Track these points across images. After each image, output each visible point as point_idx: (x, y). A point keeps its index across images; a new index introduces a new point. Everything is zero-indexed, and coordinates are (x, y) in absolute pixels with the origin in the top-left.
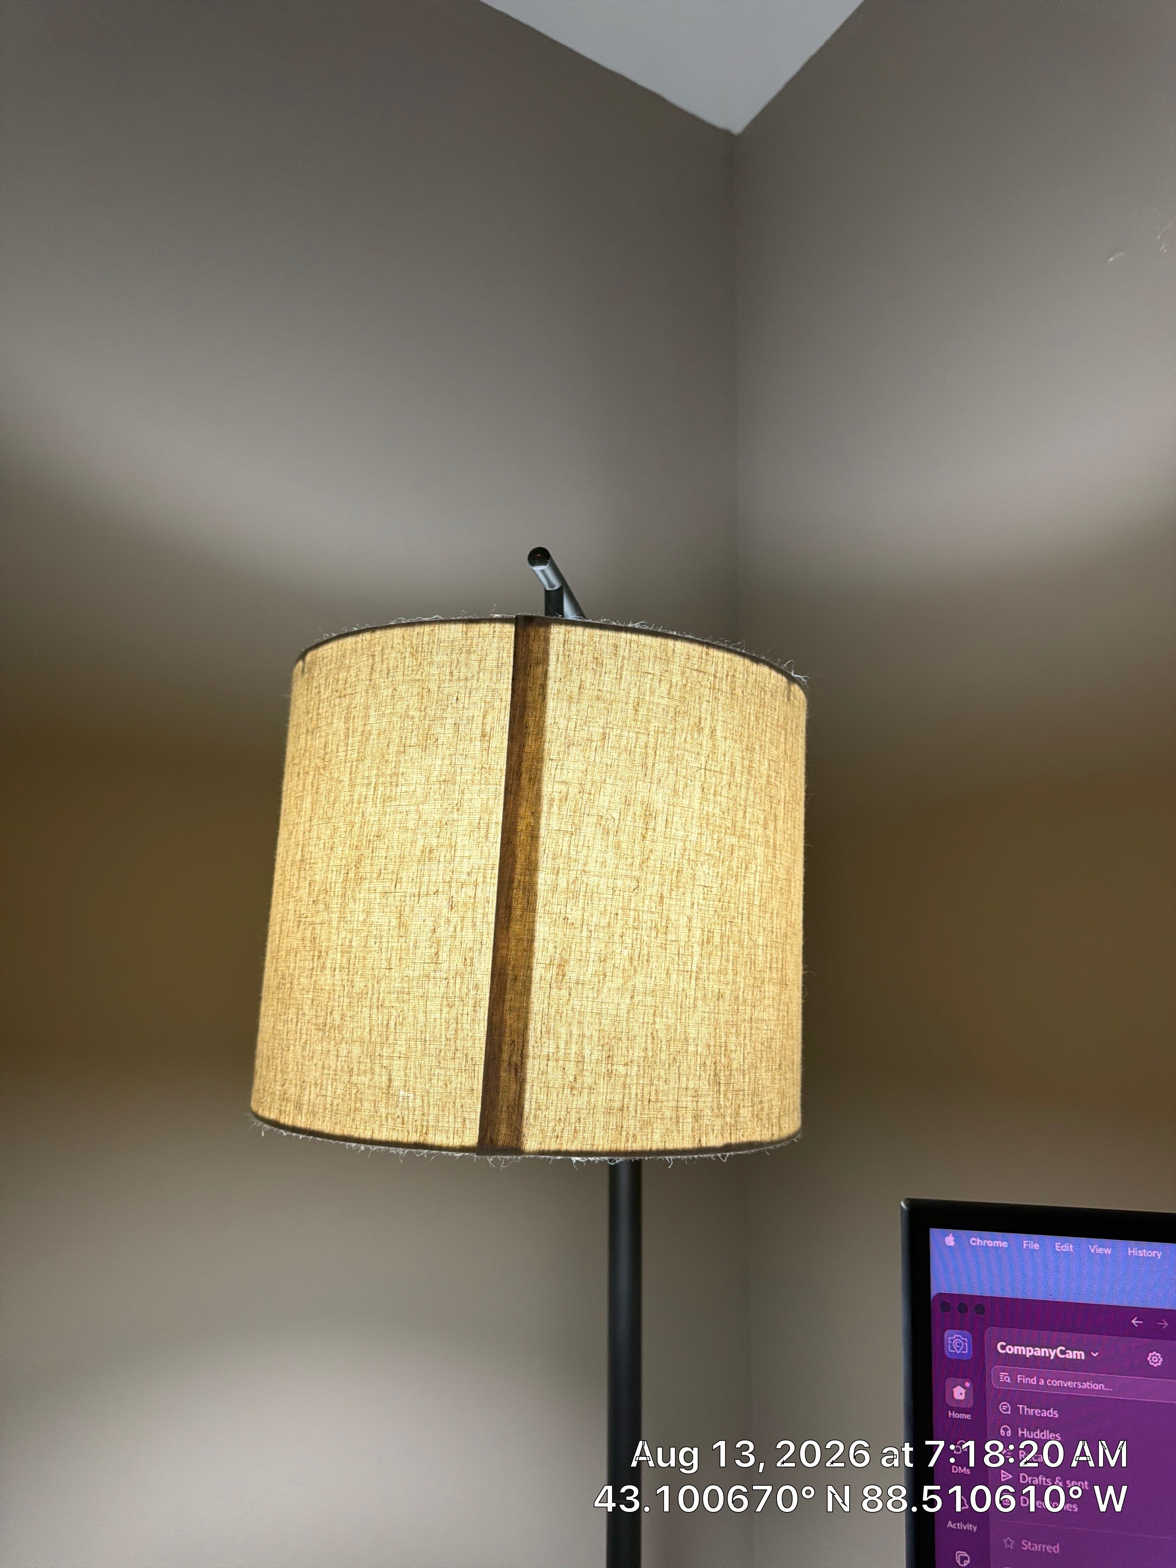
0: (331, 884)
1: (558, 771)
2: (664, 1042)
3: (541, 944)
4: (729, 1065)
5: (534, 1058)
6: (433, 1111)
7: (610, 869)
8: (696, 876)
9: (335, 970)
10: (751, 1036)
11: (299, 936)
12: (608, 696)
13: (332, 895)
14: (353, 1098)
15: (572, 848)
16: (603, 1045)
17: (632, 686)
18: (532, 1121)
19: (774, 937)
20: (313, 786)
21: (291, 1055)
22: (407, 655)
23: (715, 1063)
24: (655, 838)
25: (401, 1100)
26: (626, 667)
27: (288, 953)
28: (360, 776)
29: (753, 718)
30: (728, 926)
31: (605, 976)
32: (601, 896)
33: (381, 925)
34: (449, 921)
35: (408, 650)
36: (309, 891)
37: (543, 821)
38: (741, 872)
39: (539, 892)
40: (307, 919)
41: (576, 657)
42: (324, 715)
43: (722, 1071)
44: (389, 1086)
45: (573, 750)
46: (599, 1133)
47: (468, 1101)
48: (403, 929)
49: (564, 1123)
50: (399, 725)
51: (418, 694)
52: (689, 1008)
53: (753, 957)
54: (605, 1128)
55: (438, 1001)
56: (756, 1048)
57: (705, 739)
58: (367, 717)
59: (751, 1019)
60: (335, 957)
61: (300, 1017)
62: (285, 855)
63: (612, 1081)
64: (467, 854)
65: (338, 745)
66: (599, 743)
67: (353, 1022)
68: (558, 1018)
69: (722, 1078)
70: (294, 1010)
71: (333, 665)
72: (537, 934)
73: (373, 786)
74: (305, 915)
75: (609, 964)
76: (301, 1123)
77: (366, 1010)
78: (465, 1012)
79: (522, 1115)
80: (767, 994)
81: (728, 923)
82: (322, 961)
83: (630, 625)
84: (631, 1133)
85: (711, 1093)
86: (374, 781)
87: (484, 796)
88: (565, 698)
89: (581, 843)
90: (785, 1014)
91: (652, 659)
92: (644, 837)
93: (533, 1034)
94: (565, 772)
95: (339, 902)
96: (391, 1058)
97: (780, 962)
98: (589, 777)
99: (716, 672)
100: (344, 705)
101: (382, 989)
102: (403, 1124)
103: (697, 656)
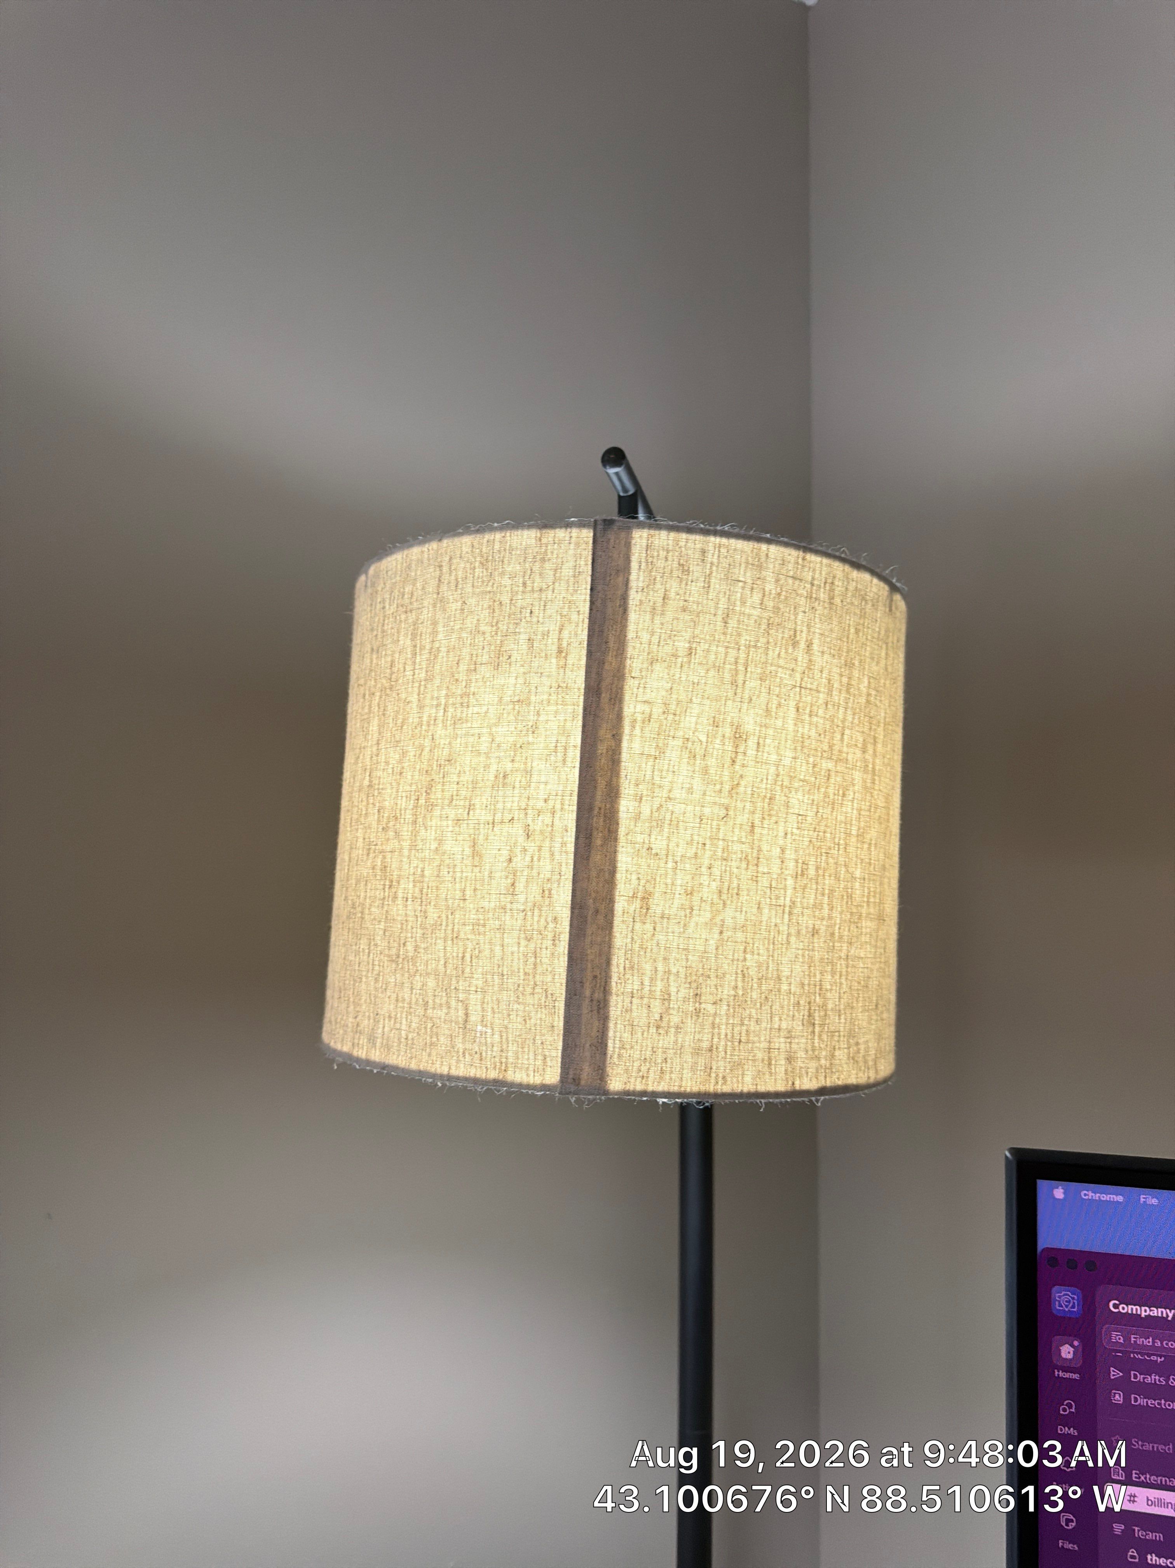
0: (401, 810)
1: (641, 690)
2: (755, 980)
3: (624, 875)
4: (824, 1007)
5: (617, 995)
6: (513, 1048)
7: (697, 796)
8: (790, 804)
9: (407, 900)
10: (847, 975)
11: (369, 864)
12: (695, 607)
13: (402, 822)
14: (429, 1033)
15: (656, 773)
16: (690, 983)
17: (721, 595)
18: (615, 1060)
19: (872, 868)
20: (379, 708)
21: (364, 986)
22: (477, 564)
23: (809, 1003)
24: (745, 762)
25: (478, 1035)
26: (714, 574)
27: (358, 881)
28: (429, 696)
29: (852, 630)
30: (824, 858)
31: (692, 909)
32: (688, 824)
33: (454, 854)
34: (526, 850)
35: (478, 559)
36: (379, 818)
37: (625, 744)
38: (838, 800)
39: (620, 820)
40: (377, 847)
41: (660, 564)
42: (389, 632)
43: (817, 1011)
44: (466, 1021)
45: (657, 667)
46: (687, 1075)
47: (549, 1038)
48: (477, 858)
49: (650, 1063)
50: (469, 642)
51: (489, 607)
52: (782, 944)
53: (850, 890)
54: (693, 1069)
55: (515, 934)
56: (853, 988)
57: (800, 653)
58: (435, 633)
59: (847, 956)
60: (407, 887)
61: (372, 948)
62: (352, 780)
63: (700, 1020)
64: (543, 779)
65: (405, 663)
66: (685, 659)
67: (428, 954)
68: (642, 953)
69: (817, 1018)
70: (366, 941)
71: (398, 578)
72: (619, 865)
73: (443, 707)
74: (375, 843)
75: (696, 898)
76: (376, 1056)
77: (440, 942)
78: (544, 946)
79: (605, 1054)
80: (864, 930)
81: (824, 854)
82: (393, 890)
83: (719, 528)
84: (721, 1075)
85: (805, 1034)
86: (443, 701)
87: (561, 717)
88: (649, 610)
89: (666, 767)
90: (882, 951)
91: (743, 565)
92: (734, 761)
93: (616, 970)
94: (648, 691)
95: (410, 829)
96: (468, 992)
97: (878, 896)
98: (674, 696)
99: (813, 579)
100: (410, 621)
101: (456, 921)
102: (481, 1060)
103: (792, 561)
